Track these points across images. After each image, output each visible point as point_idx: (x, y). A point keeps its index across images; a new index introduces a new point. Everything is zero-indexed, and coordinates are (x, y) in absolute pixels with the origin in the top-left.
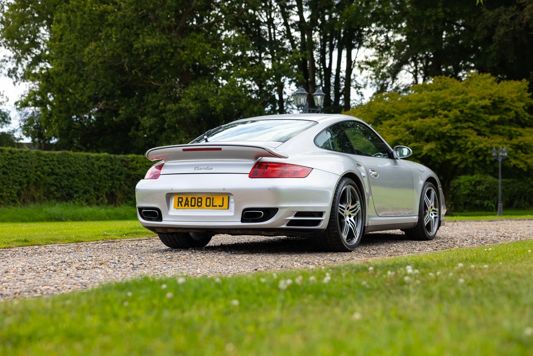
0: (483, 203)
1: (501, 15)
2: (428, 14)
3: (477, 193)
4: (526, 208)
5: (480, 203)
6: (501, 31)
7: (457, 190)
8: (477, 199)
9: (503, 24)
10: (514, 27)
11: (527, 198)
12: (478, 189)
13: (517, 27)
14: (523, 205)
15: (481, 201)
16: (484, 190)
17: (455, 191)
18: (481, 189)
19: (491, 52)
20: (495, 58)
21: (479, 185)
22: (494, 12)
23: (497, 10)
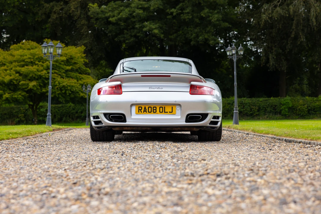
0: (44, 119)
1: (54, 7)
2: (8, 2)
3: (41, 113)
4: (70, 122)
5: (43, 119)
6: (54, 16)
7: (28, 111)
8: (40, 117)
9: (55, 13)
10: (62, 15)
11: (71, 116)
12: (41, 110)
13: (64, 15)
14: (68, 120)
15: (43, 118)
16: (45, 111)
17: (26, 112)
18: (43, 111)
19: (46, 28)
20: (49, 32)
21: (42, 108)
22: (49, 4)
23: (51, 4)
